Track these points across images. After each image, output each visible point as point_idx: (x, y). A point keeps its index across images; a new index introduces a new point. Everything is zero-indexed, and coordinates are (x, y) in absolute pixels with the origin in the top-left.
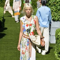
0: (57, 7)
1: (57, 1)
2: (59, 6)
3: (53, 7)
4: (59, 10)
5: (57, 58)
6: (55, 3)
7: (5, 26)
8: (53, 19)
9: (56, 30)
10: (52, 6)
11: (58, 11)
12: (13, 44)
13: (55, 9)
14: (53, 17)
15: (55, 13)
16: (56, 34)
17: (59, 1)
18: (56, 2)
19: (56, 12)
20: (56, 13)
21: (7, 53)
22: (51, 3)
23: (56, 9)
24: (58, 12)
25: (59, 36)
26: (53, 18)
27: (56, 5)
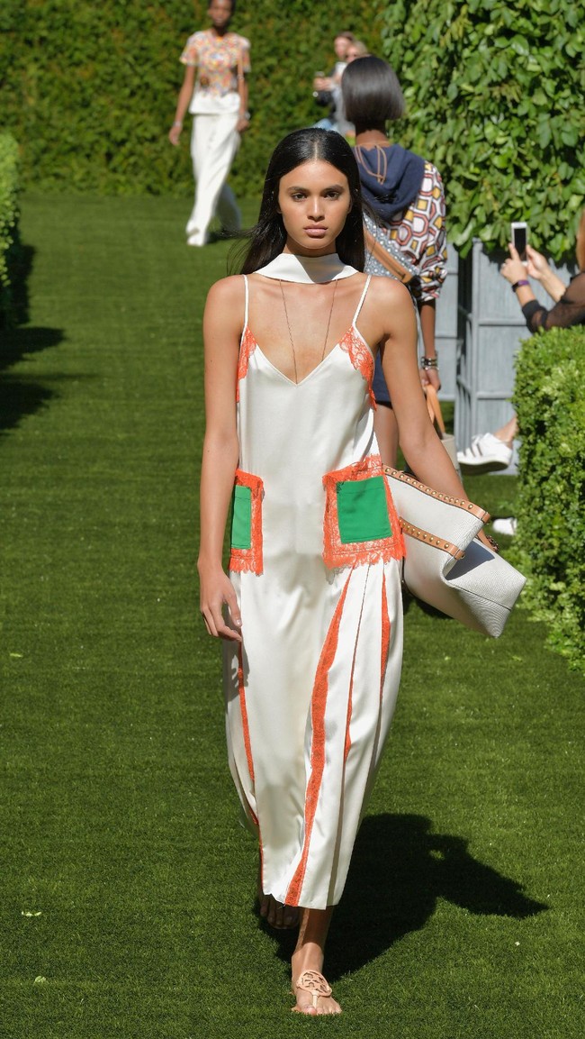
0: (529, 129)
1: (532, 67)
2: (544, 117)
3: (489, 130)
4: (546, 159)
5: (530, 613)
6: (511, 92)
7: (33, 313)
8: (496, 241)
9: (519, 351)
10: (482, 117)
11: (535, 164)
12: (112, 482)
13: (510, 149)
14: (490, 219)
15: (506, 180)
16: (526, 388)
17: (547, 67)
18: (521, 78)
19: (518, 172)
20: (519, 188)
21: (53, 566)
22: (466, 87)
23: (520, 140)
24: (535, 173)
25: (547, 400)
26: (487, 234)
27: (521, 111)
